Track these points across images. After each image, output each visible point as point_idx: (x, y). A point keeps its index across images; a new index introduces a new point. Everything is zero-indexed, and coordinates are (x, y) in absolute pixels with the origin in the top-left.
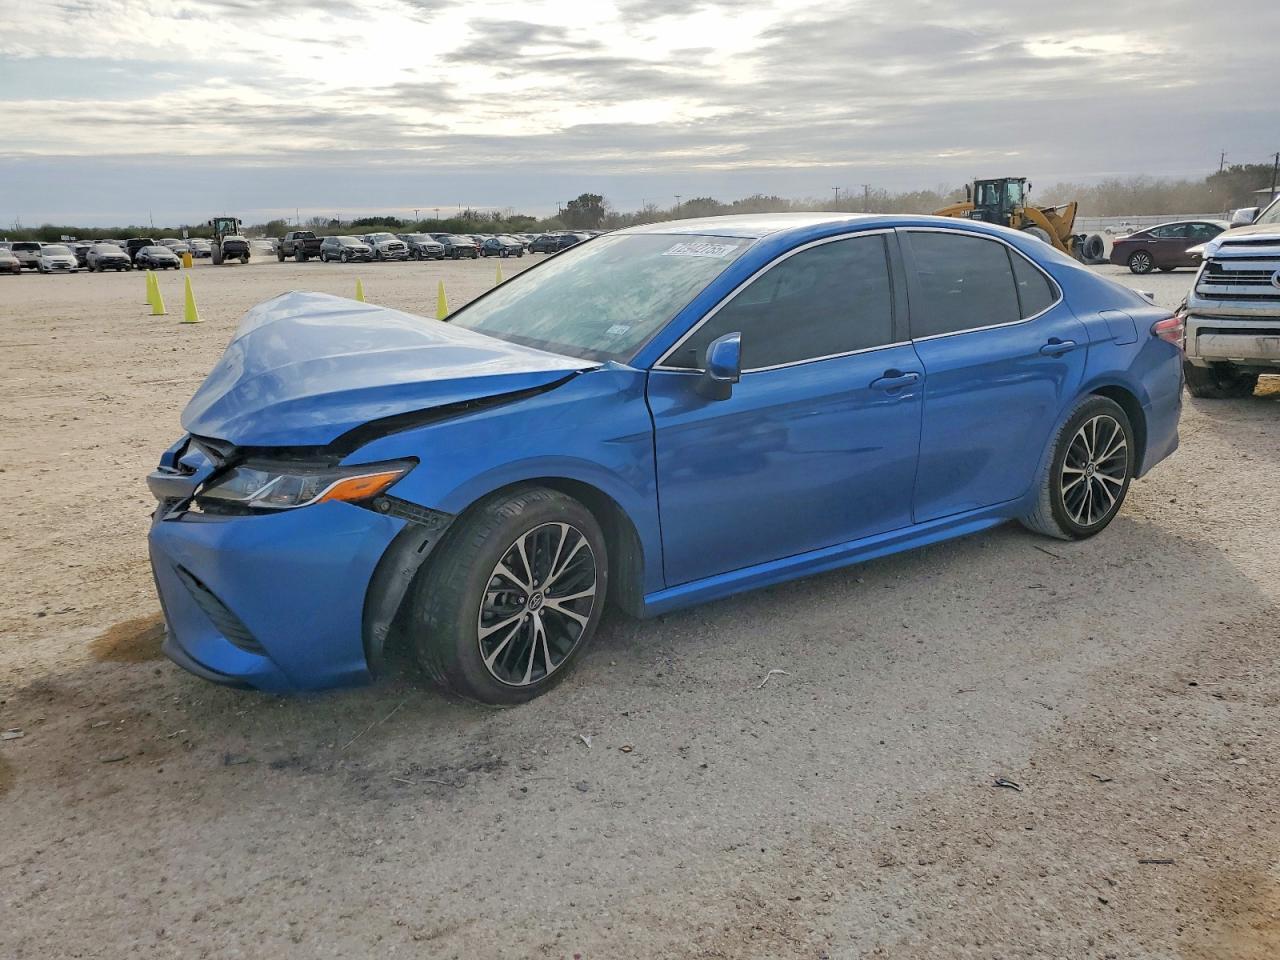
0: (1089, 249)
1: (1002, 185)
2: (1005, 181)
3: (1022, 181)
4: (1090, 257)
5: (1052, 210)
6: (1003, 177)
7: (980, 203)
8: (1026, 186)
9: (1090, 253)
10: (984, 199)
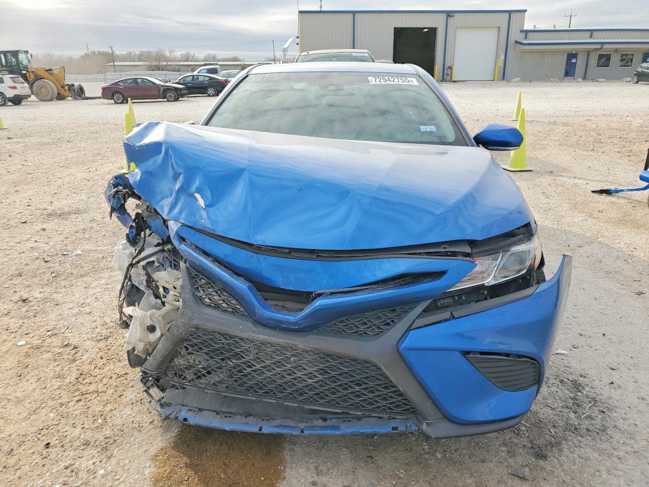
0: (78, 92)
1: (15, 54)
2: (17, 51)
3: (26, 52)
4: (80, 96)
5: (50, 70)
6: (16, 50)
7: (5, 65)
8: (29, 55)
9: (79, 94)
10: (6, 62)
